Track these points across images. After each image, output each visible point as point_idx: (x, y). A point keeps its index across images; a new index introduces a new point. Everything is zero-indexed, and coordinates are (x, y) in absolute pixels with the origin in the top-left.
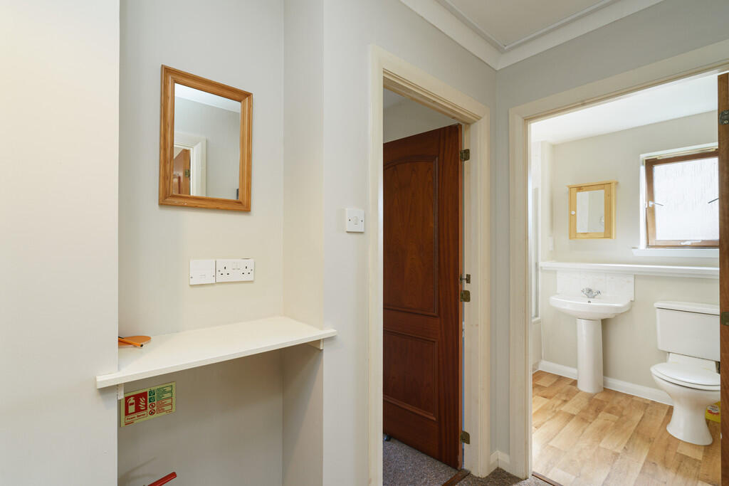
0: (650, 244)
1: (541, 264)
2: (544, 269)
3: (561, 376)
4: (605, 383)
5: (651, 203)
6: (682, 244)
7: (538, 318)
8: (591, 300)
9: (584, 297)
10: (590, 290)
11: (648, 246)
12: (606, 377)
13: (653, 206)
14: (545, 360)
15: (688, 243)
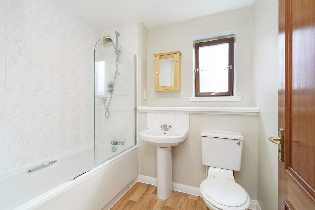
0: (197, 95)
1: (139, 108)
2: (140, 111)
3: (149, 185)
4: (173, 187)
5: (197, 70)
6: (212, 94)
7: (137, 146)
8: (166, 132)
9: (162, 130)
10: (165, 125)
11: (196, 96)
12: (174, 183)
13: (198, 71)
14: (141, 174)
15: (214, 94)
